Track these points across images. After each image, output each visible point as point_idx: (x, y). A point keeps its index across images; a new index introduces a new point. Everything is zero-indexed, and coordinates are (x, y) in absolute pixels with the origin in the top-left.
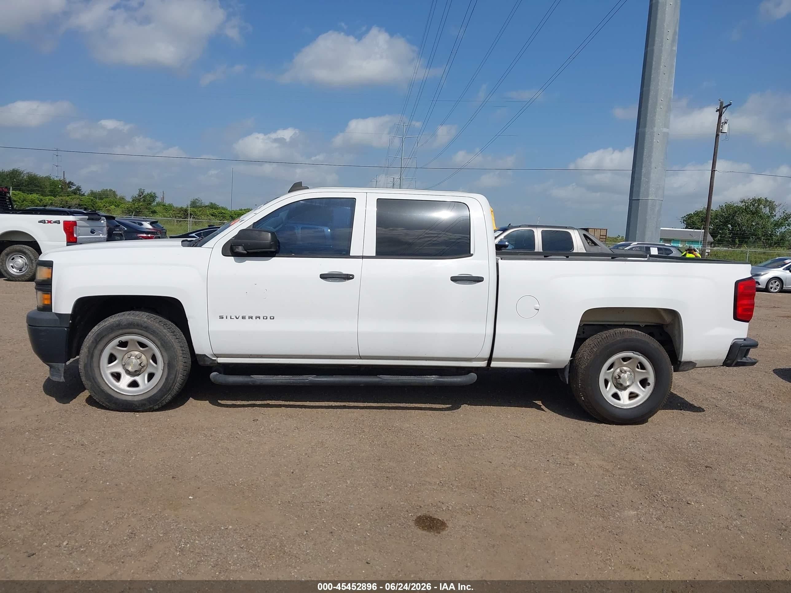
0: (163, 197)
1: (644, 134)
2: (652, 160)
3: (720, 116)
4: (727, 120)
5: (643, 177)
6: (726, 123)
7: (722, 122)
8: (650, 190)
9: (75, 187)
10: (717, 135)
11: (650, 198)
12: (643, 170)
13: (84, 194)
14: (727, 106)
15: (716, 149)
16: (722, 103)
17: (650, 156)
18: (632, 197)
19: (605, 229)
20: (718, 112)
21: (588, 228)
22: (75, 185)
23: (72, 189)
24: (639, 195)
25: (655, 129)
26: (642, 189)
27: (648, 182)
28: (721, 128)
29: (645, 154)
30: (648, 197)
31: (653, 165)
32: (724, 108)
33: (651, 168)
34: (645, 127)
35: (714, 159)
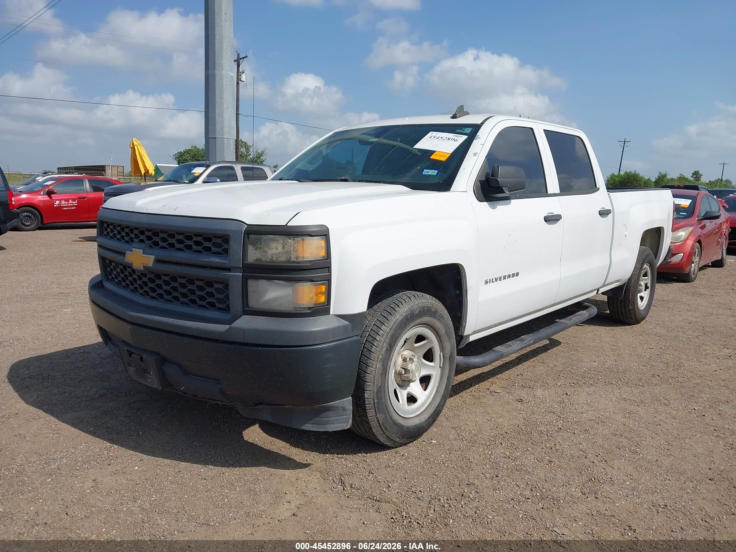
1: (214, 76)
2: (224, 101)
3: (238, 66)
4: (244, 70)
5: (217, 116)
6: (243, 72)
7: (240, 71)
8: (225, 129)
10: (238, 83)
11: (225, 137)
12: (216, 110)
14: (244, 58)
15: (238, 95)
16: (238, 55)
17: (222, 98)
18: (208, 136)
19: (121, 166)
20: (236, 63)
21: (104, 166)
24: (215, 134)
25: (224, 72)
26: (218, 128)
27: (222, 122)
28: (240, 77)
29: (217, 95)
30: (223, 135)
31: (225, 106)
32: (241, 59)
33: (223, 108)
34: (214, 69)
35: (238, 103)
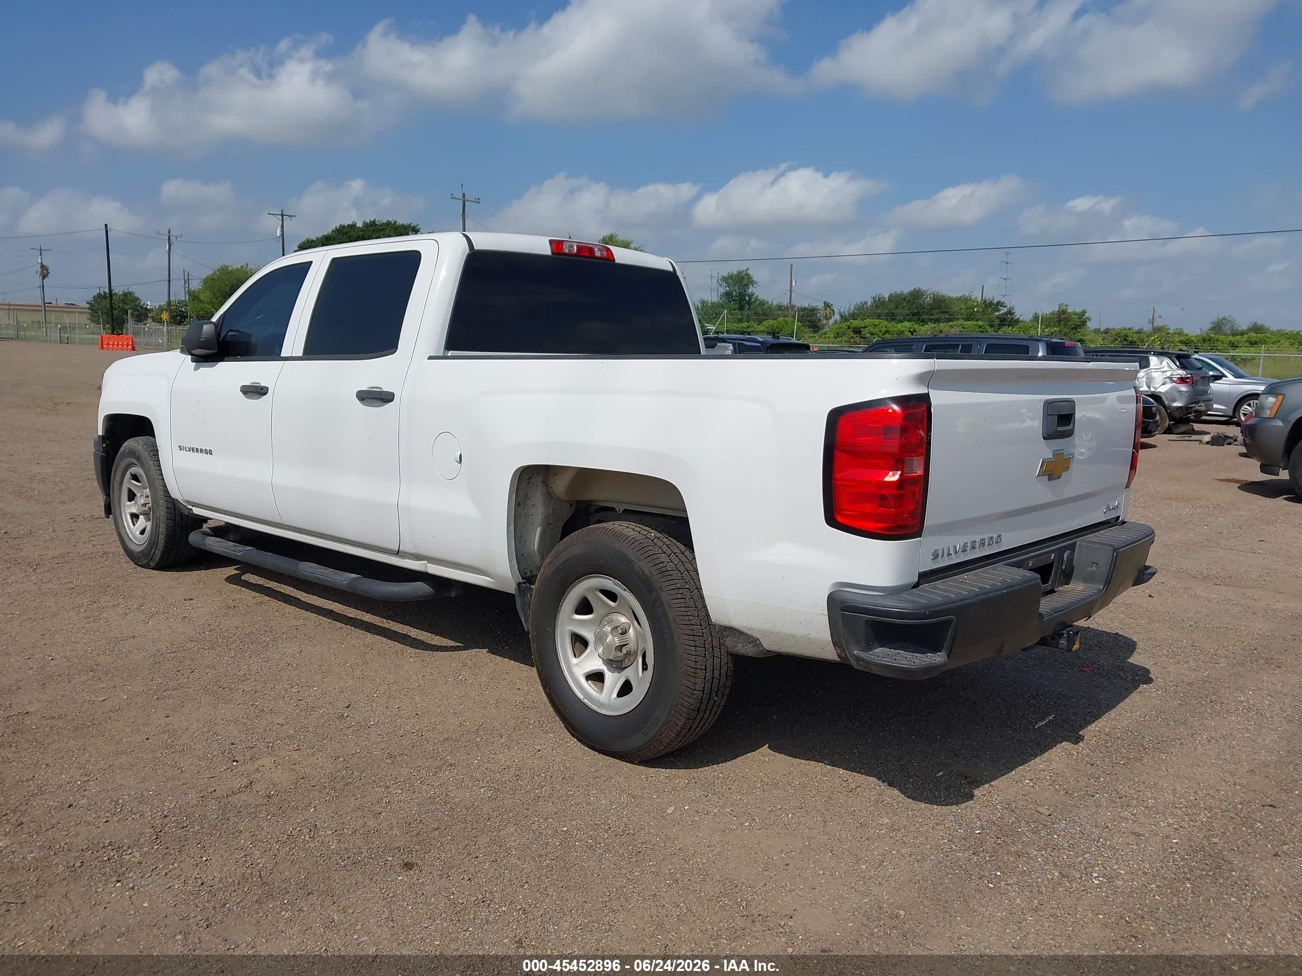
0: (1153, 318)
9: (1005, 310)
13: (1018, 319)
22: (1005, 307)
23: (1002, 312)
